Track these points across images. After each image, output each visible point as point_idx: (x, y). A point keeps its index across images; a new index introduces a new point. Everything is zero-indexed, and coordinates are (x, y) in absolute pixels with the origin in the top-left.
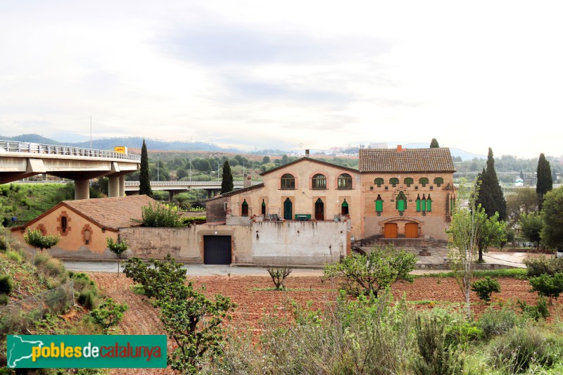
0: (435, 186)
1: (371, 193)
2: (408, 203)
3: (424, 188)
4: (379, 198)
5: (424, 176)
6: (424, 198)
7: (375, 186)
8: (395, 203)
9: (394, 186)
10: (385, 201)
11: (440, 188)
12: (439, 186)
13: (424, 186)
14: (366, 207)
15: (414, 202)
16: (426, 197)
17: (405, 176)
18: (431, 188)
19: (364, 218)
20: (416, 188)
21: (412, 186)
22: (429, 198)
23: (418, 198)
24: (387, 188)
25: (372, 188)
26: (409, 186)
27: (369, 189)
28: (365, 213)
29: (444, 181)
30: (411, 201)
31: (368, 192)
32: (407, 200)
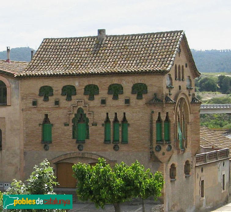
0: (133, 98)
1: (34, 111)
2: (91, 128)
3: (115, 103)
4: (46, 120)
5: (115, 80)
6: (116, 120)
7: (40, 100)
8: (70, 128)
9: (69, 99)
10: (56, 125)
11: (141, 102)
12: (139, 97)
13: (116, 98)
14: (27, 135)
15: (99, 126)
16: (120, 118)
17: (86, 82)
18: (127, 101)
19: (25, 153)
20: (103, 102)
21: (97, 99)
22: (124, 119)
23: (107, 120)
24: (57, 103)
25: (35, 103)
26: (92, 98)
27: (31, 105)
28: (26, 145)
29: (149, 89)
30: (95, 124)
31: (29, 109)
32: (90, 124)
